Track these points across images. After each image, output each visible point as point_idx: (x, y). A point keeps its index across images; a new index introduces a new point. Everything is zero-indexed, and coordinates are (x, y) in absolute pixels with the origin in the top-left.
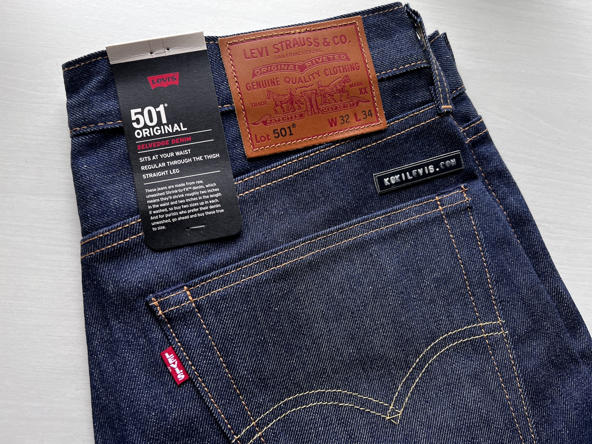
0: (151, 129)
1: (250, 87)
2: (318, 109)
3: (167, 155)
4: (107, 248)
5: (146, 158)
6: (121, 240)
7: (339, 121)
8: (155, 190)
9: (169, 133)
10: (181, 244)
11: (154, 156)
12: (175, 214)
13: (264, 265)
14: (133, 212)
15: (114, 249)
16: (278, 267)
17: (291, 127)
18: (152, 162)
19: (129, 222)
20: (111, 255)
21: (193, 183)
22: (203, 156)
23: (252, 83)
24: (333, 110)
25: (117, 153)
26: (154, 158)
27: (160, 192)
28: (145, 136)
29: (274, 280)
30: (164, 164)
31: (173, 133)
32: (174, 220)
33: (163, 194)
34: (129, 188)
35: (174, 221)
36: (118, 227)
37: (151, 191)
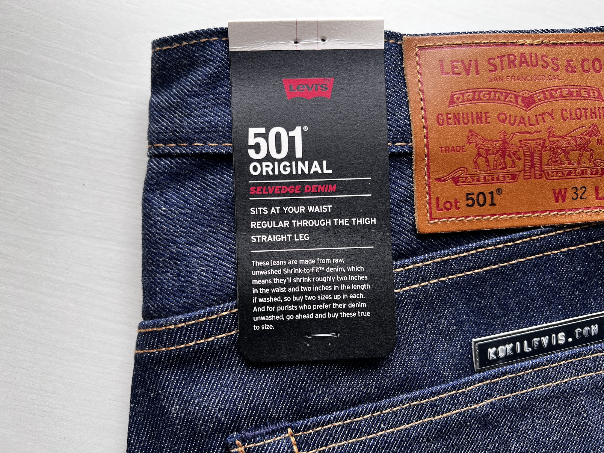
0: (276, 164)
1: (443, 119)
2: (542, 171)
3: (294, 210)
4: (178, 347)
5: (260, 209)
6: (201, 339)
7: (570, 194)
8: (267, 263)
9: (303, 175)
10: (295, 359)
11: (273, 208)
12: (291, 308)
13: (416, 411)
14: (227, 294)
15: (189, 351)
16: (436, 418)
17: (495, 193)
18: (269, 218)
19: (218, 311)
20: (182, 359)
21: (329, 261)
22: (350, 218)
23: (448, 114)
24: (563, 175)
25: (216, 194)
26: (273, 210)
27: (275, 268)
28: (264, 173)
29: (428, 438)
30: (287, 223)
31: (309, 176)
32: (289, 317)
33: (279, 272)
34: (227, 254)
35: (288, 319)
36: (199, 317)
37: (260, 264)
